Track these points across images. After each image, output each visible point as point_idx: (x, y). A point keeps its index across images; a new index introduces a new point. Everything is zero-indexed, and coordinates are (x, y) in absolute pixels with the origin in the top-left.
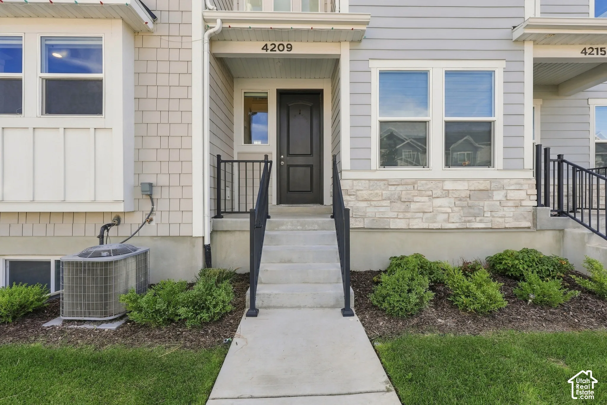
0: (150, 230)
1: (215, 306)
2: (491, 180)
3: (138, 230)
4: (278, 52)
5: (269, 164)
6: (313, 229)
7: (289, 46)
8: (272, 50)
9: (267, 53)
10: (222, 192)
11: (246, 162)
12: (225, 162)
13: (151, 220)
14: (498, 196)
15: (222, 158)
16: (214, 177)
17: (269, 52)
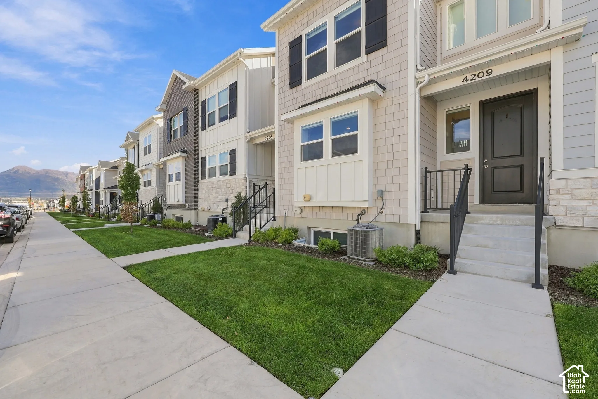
0: (382, 218)
1: (426, 261)
3: (375, 219)
4: (478, 79)
5: (469, 171)
6: (515, 224)
7: (489, 71)
8: (471, 80)
9: (467, 83)
10: (428, 194)
11: (448, 171)
12: (431, 172)
13: (382, 212)
15: (428, 170)
16: (422, 184)
17: (469, 82)
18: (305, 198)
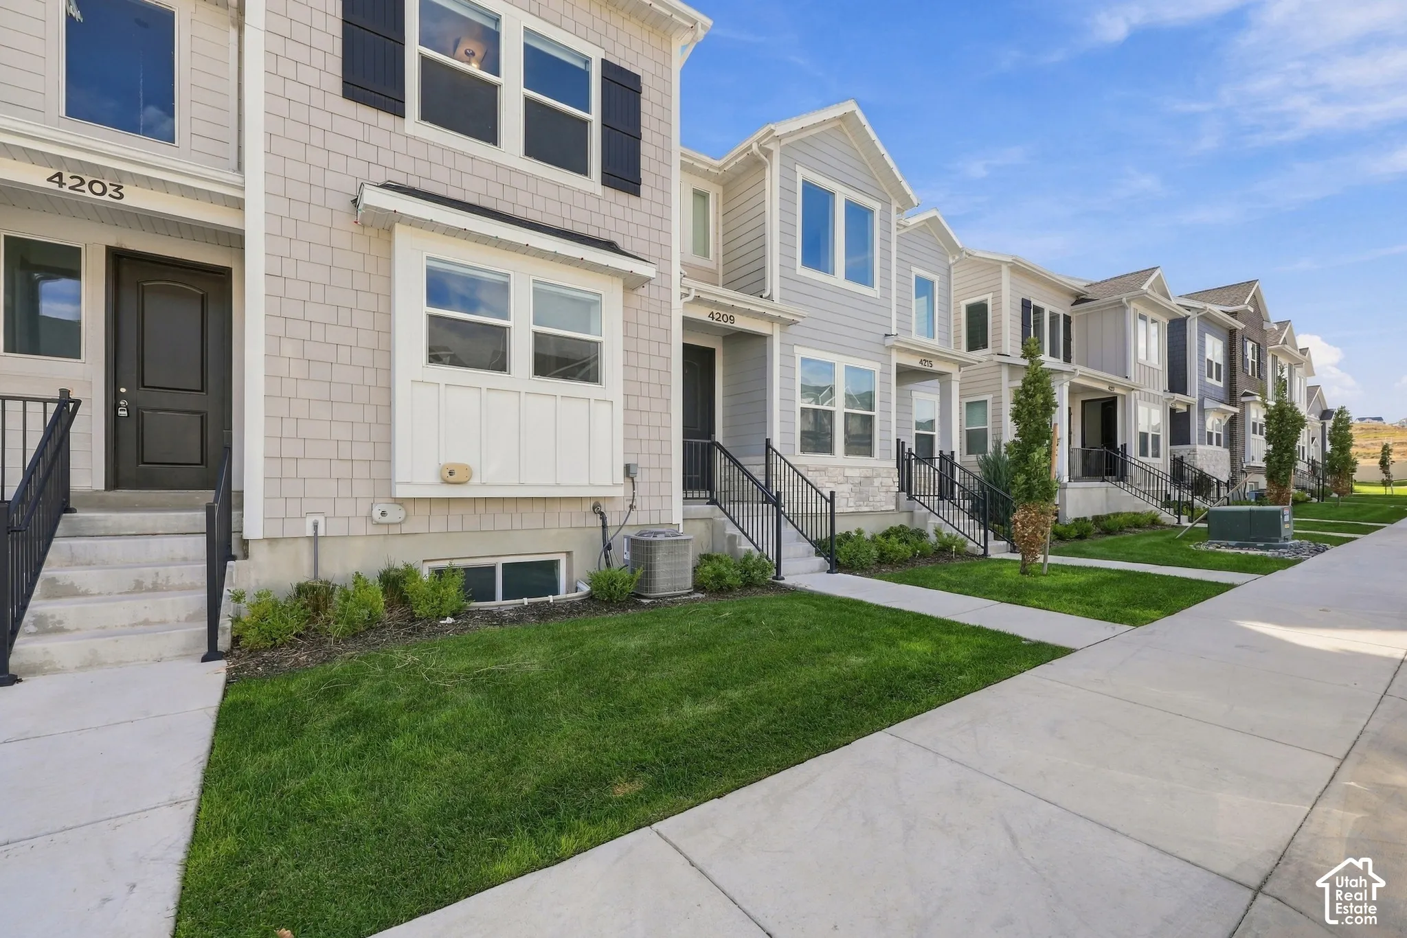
2: (873, 469)
3: (626, 519)
4: (722, 322)
7: (732, 318)
9: (712, 321)
13: (634, 507)
14: (877, 482)
17: (715, 322)
18: (450, 475)
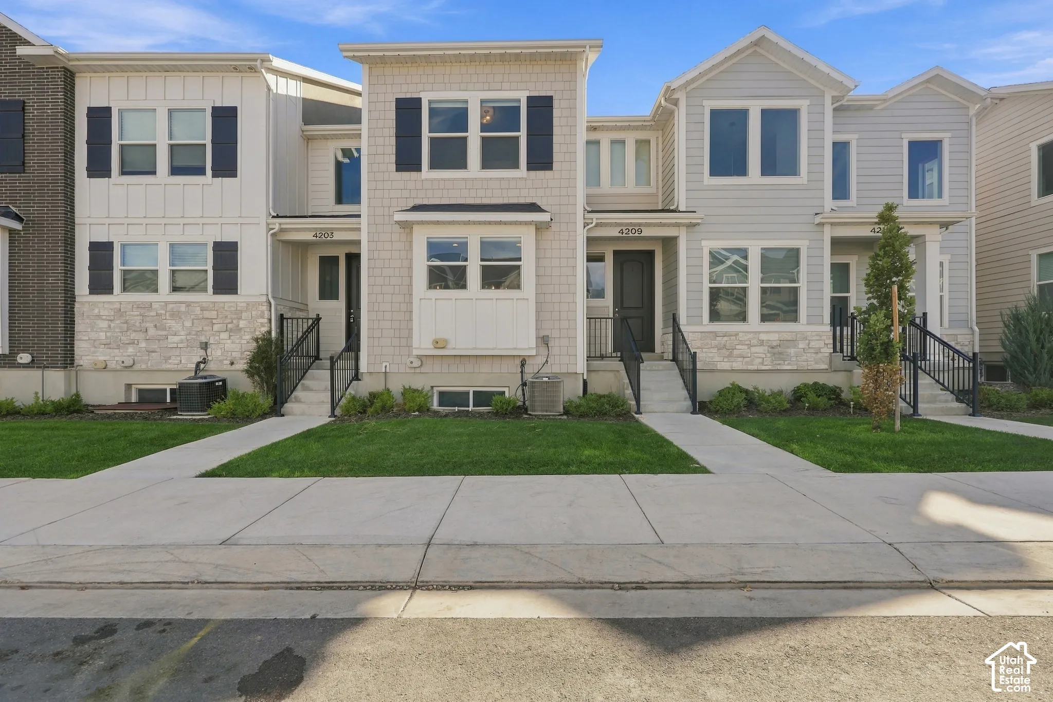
0: (548, 368)
2: (797, 333)
3: (541, 369)
7: (640, 231)
8: (625, 234)
9: (622, 235)
13: (548, 362)
14: (802, 345)
15: (592, 317)
18: (437, 344)
